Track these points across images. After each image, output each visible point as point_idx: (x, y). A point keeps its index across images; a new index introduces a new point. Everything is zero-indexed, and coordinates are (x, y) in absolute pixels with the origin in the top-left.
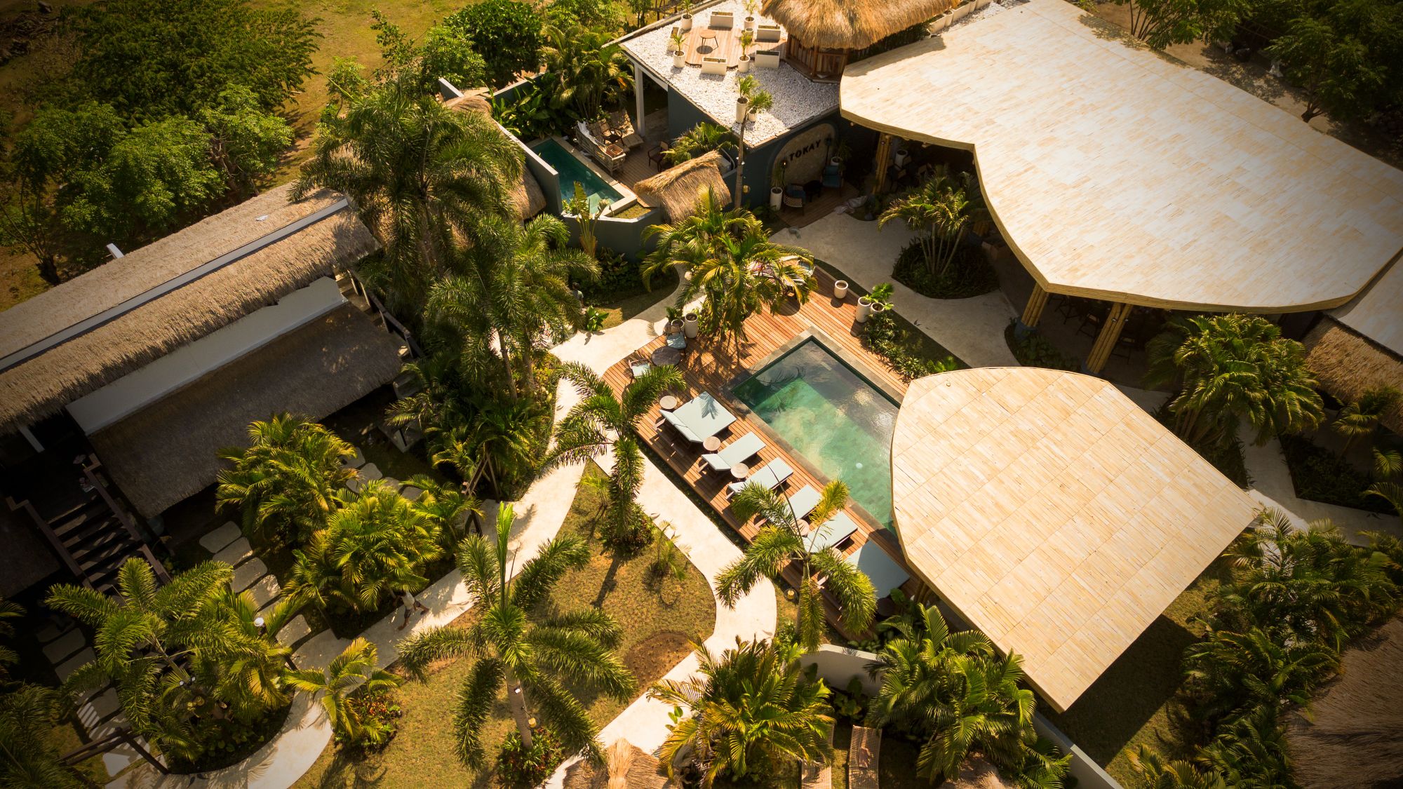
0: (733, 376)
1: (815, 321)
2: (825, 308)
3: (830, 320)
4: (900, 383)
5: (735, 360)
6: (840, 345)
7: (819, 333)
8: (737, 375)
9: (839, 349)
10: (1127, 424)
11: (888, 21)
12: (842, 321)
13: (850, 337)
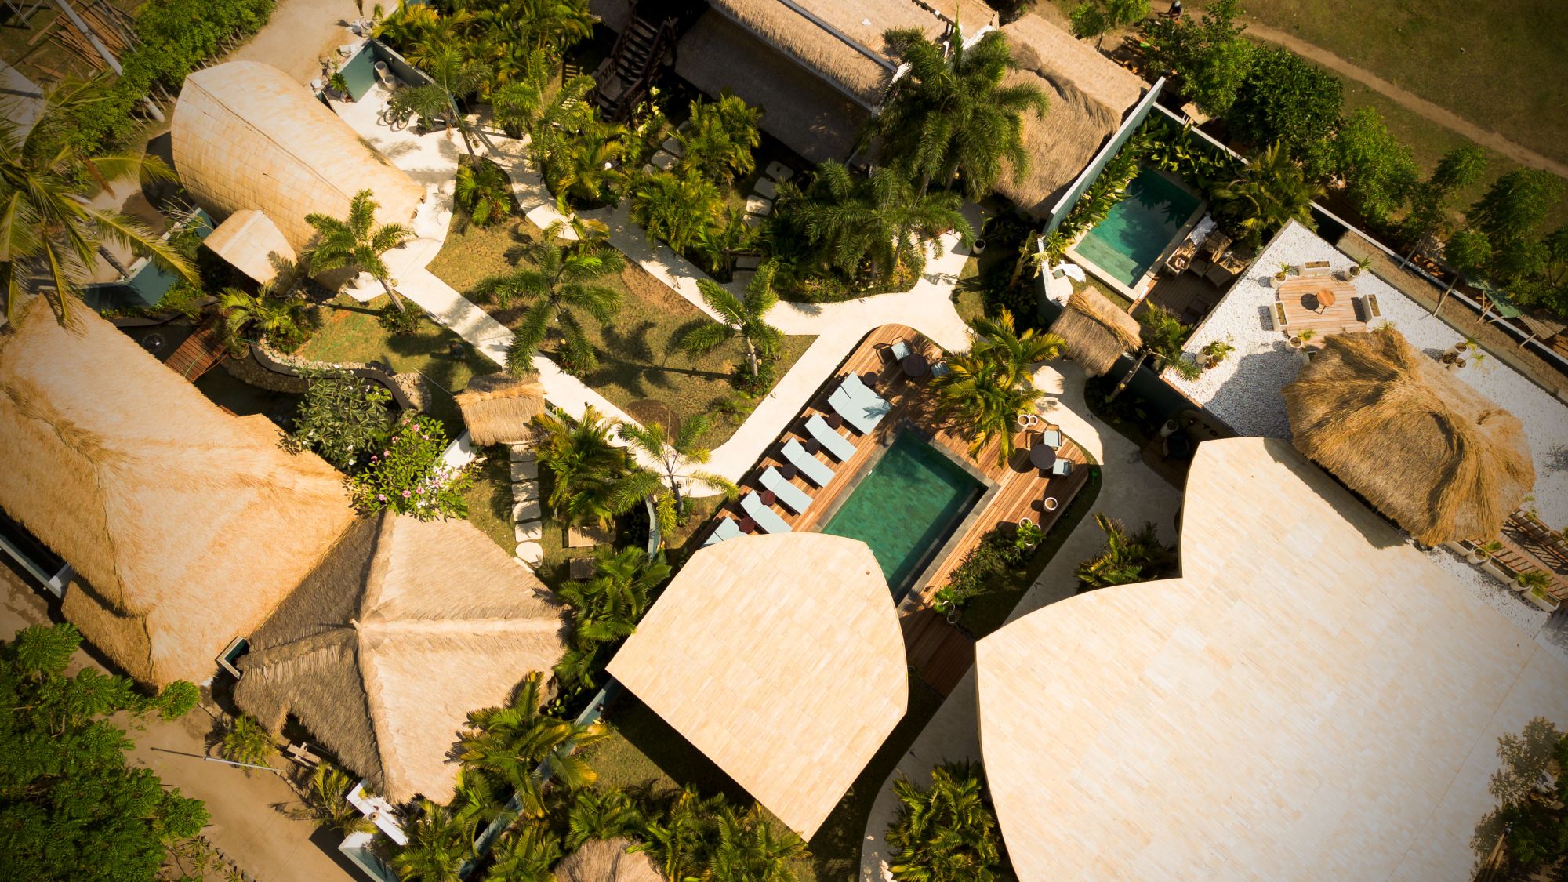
0: (922, 427)
1: (1007, 489)
2: (1029, 495)
3: (1014, 502)
4: (950, 570)
5: (942, 426)
6: (983, 513)
7: (994, 494)
8: (925, 430)
9: (978, 514)
10: (863, 728)
11: (1345, 465)
12: (1015, 513)
13: (996, 521)
